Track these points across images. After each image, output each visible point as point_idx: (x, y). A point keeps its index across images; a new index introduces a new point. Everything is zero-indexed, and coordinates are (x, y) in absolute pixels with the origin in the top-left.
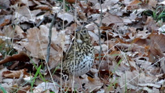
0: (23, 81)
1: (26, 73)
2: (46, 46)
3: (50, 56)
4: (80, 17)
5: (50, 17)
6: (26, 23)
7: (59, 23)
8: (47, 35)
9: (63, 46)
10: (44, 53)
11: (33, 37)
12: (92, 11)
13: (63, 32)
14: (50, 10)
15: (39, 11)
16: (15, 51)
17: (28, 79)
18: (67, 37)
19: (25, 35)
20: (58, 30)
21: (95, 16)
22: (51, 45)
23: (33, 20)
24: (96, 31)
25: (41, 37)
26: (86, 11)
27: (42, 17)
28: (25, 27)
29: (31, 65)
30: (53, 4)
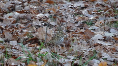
0: (36, 48)
1: (37, 45)
2: (45, 34)
3: (46, 39)
4: (58, 24)
5: (47, 23)
6: (37, 26)
7: (50, 26)
8: (45, 30)
9: (52, 35)
10: (44, 37)
11: (40, 31)
12: (63, 22)
14: (47, 21)
15: (42, 21)
16: (33, 36)
17: (38, 47)
18: (53, 31)
19: (37, 30)
20: (50, 29)
21: (64, 23)
22: (47, 34)
23: (40, 25)
24: (65, 29)
25: (43, 31)
26: (61, 21)
27: (43, 24)
29: (39, 42)
30: (48, 19)
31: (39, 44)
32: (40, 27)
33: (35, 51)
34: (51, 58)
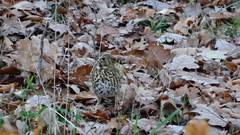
0: (13, 95)
1: (17, 87)
2: (37, 58)
3: (42, 70)
4: (72, 28)
5: (41, 28)
6: (15, 34)
7: (51, 35)
8: (39, 47)
9: (55, 58)
10: (35, 66)
11: (23, 49)
12: (86, 22)
13: (55, 43)
15: (29, 22)
16: (5, 64)
17: (19, 93)
18: (60, 49)
19: (14, 47)
20: (50, 42)
21: (88, 26)
22: (43, 57)
23: (23, 31)
24: (91, 42)
25: (33, 49)
26: (79, 22)
27: (32, 29)
28: (14, 38)
29: (22, 79)
30: (44, 15)
31: (21, 83)
32: (23, 37)
33: (12, 103)
34: (56, 121)
